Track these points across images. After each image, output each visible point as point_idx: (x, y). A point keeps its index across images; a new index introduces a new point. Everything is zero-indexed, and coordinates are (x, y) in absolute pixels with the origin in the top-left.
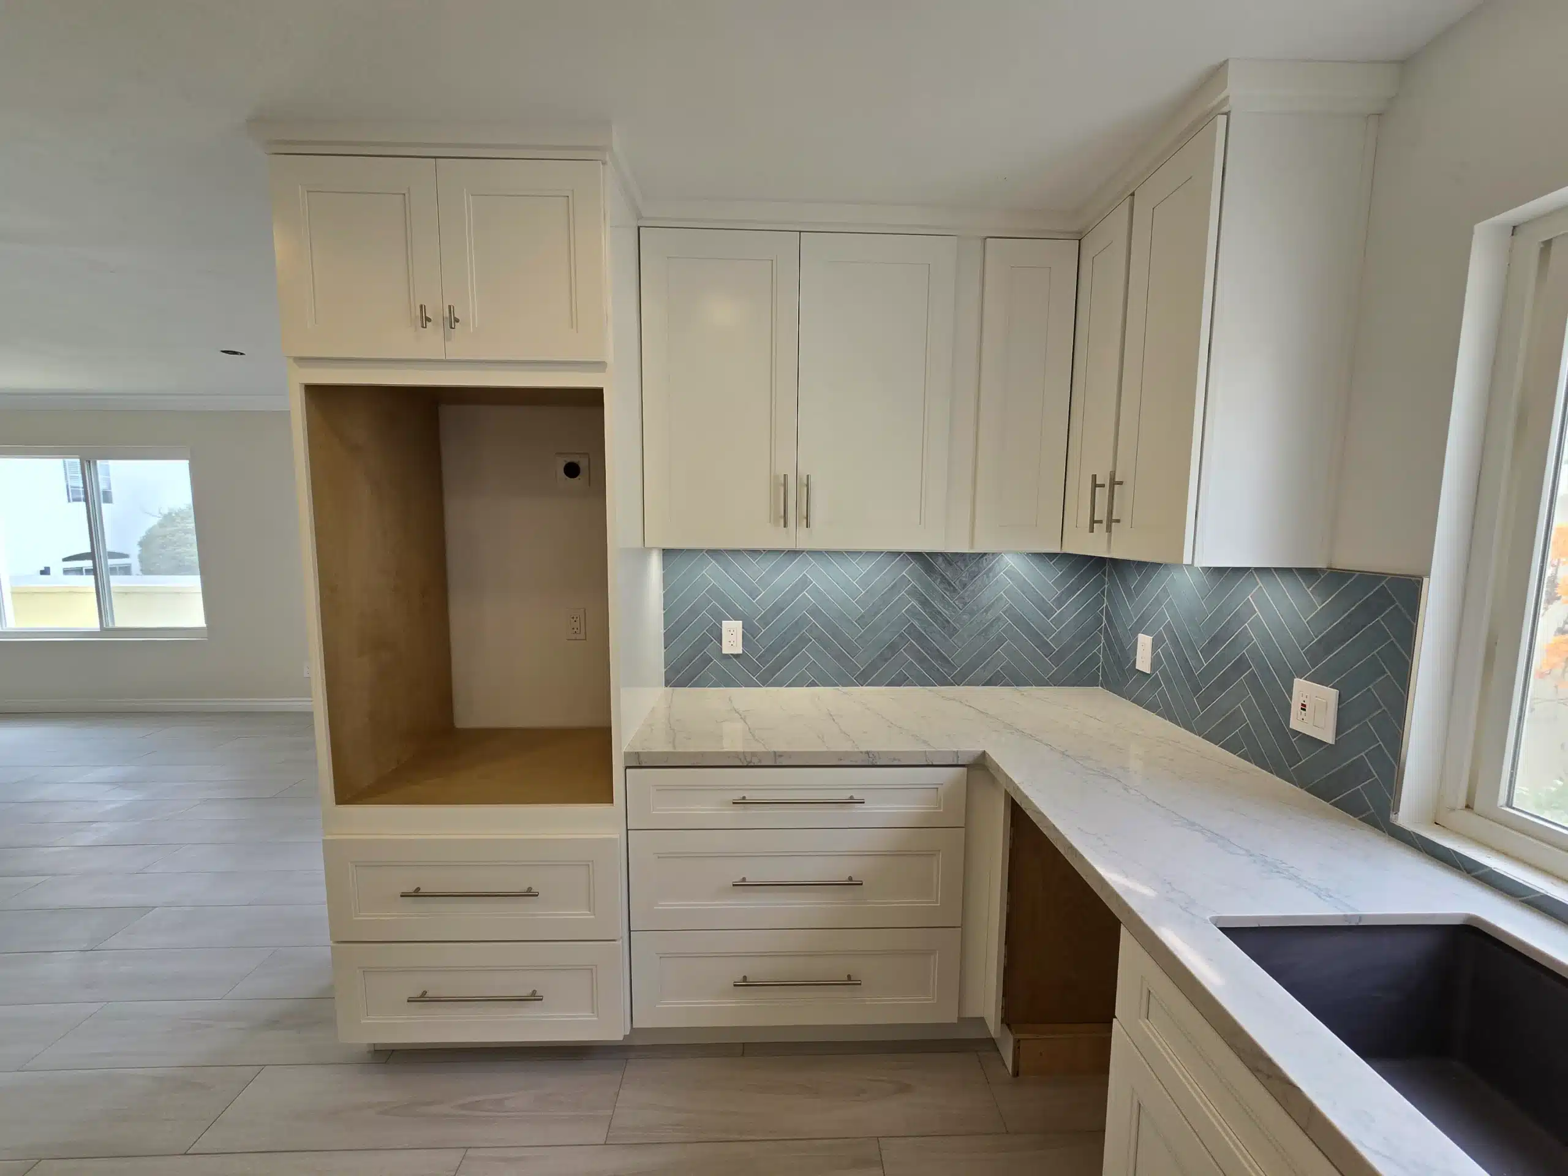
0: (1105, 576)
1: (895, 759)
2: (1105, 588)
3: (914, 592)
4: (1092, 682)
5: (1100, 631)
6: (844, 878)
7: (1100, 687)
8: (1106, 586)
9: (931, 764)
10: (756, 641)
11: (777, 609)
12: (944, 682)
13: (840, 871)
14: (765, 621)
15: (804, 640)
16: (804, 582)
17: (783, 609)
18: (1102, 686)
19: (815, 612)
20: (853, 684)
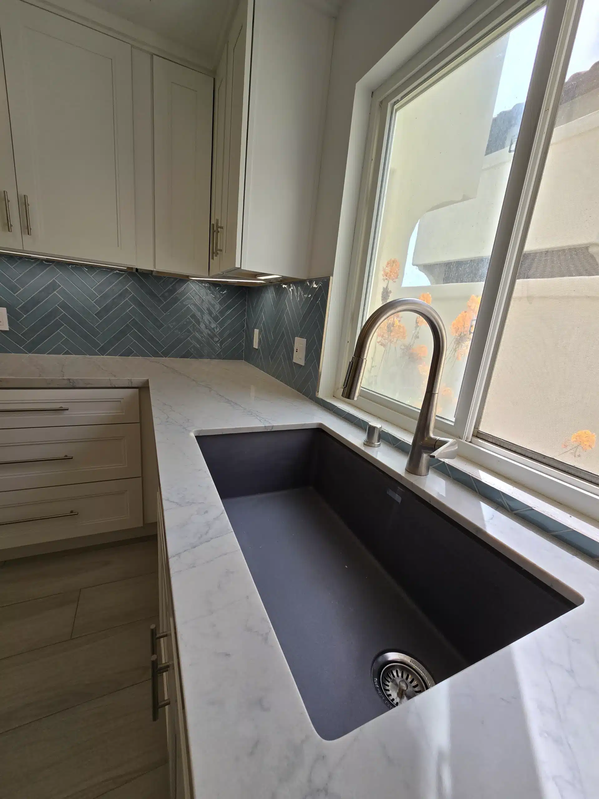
0: (246, 301)
1: (89, 384)
2: (246, 308)
3: (133, 299)
4: (239, 358)
5: (243, 331)
6: (62, 456)
7: (243, 361)
8: (246, 307)
9: (114, 386)
10: (20, 322)
11: (35, 302)
12: (156, 354)
13: (60, 451)
14: (25, 309)
15: (58, 325)
16: (53, 286)
17: (40, 302)
18: (244, 360)
19: (64, 306)
20: (96, 354)
